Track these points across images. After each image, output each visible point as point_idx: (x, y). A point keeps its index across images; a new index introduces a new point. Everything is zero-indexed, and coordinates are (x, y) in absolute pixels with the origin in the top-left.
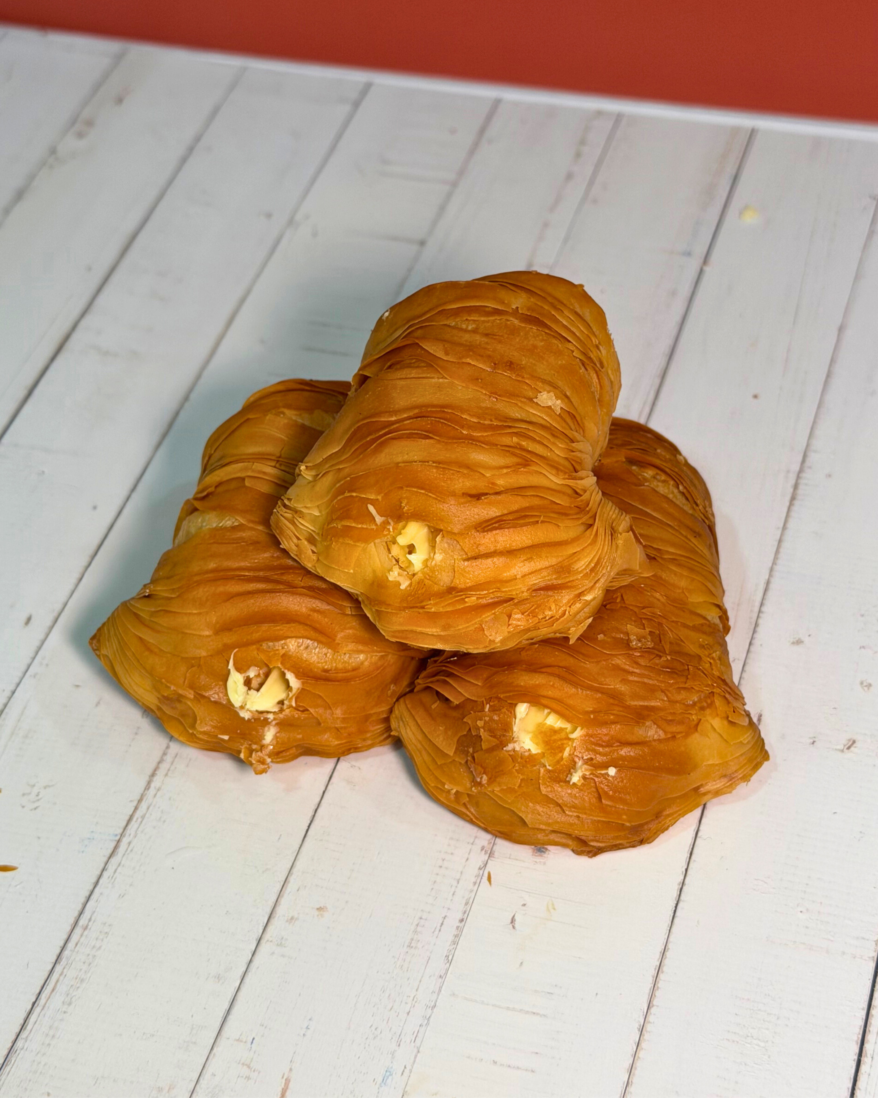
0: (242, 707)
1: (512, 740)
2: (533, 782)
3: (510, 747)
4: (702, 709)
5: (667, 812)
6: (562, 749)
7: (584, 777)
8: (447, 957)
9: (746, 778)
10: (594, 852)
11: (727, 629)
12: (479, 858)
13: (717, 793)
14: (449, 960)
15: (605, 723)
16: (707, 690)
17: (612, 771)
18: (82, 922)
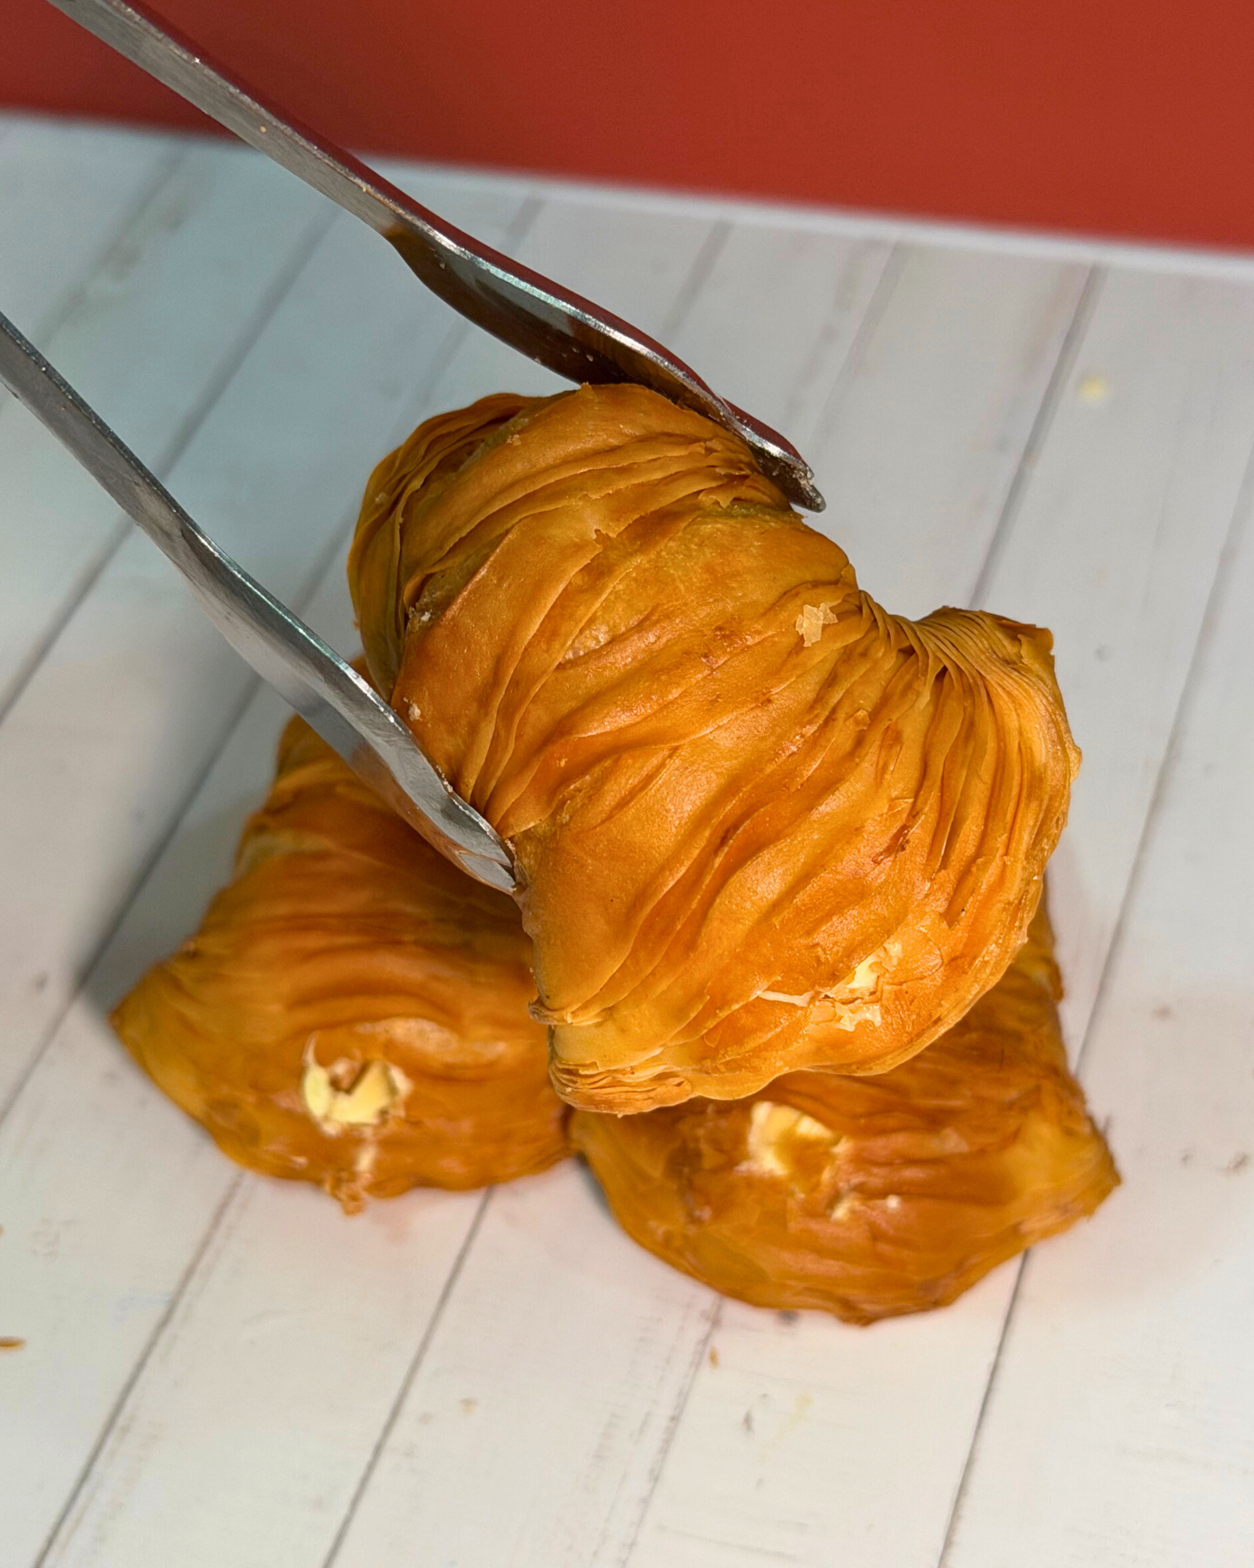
0: (327, 1118)
1: (746, 1156)
2: (778, 1218)
3: (744, 1167)
4: (1024, 1110)
5: (974, 1260)
6: (819, 1170)
7: (853, 1212)
8: (652, 1471)
9: (1088, 1211)
10: (865, 1320)
11: (1059, 994)
12: (697, 1330)
13: (1047, 1233)
14: (655, 1477)
15: (883, 1132)
16: (1031, 1083)
17: (893, 1202)
18: (121, 1421)
